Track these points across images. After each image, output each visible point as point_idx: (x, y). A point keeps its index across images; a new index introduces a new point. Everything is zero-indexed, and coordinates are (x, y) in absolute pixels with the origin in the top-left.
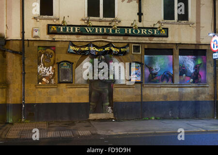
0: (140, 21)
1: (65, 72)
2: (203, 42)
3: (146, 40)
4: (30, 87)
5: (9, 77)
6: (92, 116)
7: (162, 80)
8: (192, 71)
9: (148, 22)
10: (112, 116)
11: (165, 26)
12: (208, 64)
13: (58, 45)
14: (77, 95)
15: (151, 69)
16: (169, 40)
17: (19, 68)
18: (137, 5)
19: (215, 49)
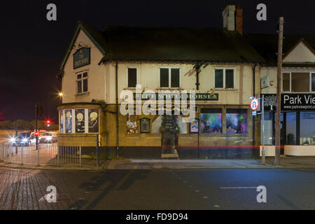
0: (198, 89)
1: (145, 125)
2: (244, 103)
3: (202, 102)
4: (122, 135)
5: (108, 129)
6: (163, 156)
7: (214, 131)
8: (236, 125)
9: (203, 89)
10: (177, 156)
11: (216, 92)
12: (248, 119)
14: (152, 141)
15: (205, 123)
16: (219, 102)
17: (115, 122)
18: (195, 78)
19: (254, 109)
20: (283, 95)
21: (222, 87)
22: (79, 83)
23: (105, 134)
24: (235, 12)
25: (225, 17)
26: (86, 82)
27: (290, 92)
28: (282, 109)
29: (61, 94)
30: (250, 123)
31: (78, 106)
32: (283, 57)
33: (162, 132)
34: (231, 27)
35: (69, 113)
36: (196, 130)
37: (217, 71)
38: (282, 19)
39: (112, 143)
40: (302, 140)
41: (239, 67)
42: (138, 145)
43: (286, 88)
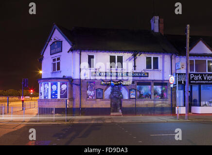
0: (135, 69)
1: (99, 93)
2: (165, 79)
3: (138, 78)
4: (83, 100)
5: (74, 96)
6: (112, 114)
7: (146, 97)
8: (160, 93)
9: (138, 70)
10: (121, 114)
11: (147, 72)
12: (168, 90)
13: (96, 81)
14: (105, 104)
15: (140, 92)
16: (149, 78)
17: (79, 92)
18: (133, 62)
19: (172, 83)
20: (190, 74)
21: (151, 68)
22: (54, 64)
23: (72, 99)
24: (159, 20)
25: (152, 23)
26: (59, 64)
27: (194, 72)
28: (190, 83)
29: (41, 72)
30: (169, 92)
31: (53, 80)
32: (190, 50)
33: (111, 98)
34: (157, 30)
35: (46, 85)
36: (134, 97)
37: (147, 58)
38: (188, 26)
39: (77, 105)
40: (203, 103)
41: (161, 56)
42: (95, 106)
43: (192, 69)
